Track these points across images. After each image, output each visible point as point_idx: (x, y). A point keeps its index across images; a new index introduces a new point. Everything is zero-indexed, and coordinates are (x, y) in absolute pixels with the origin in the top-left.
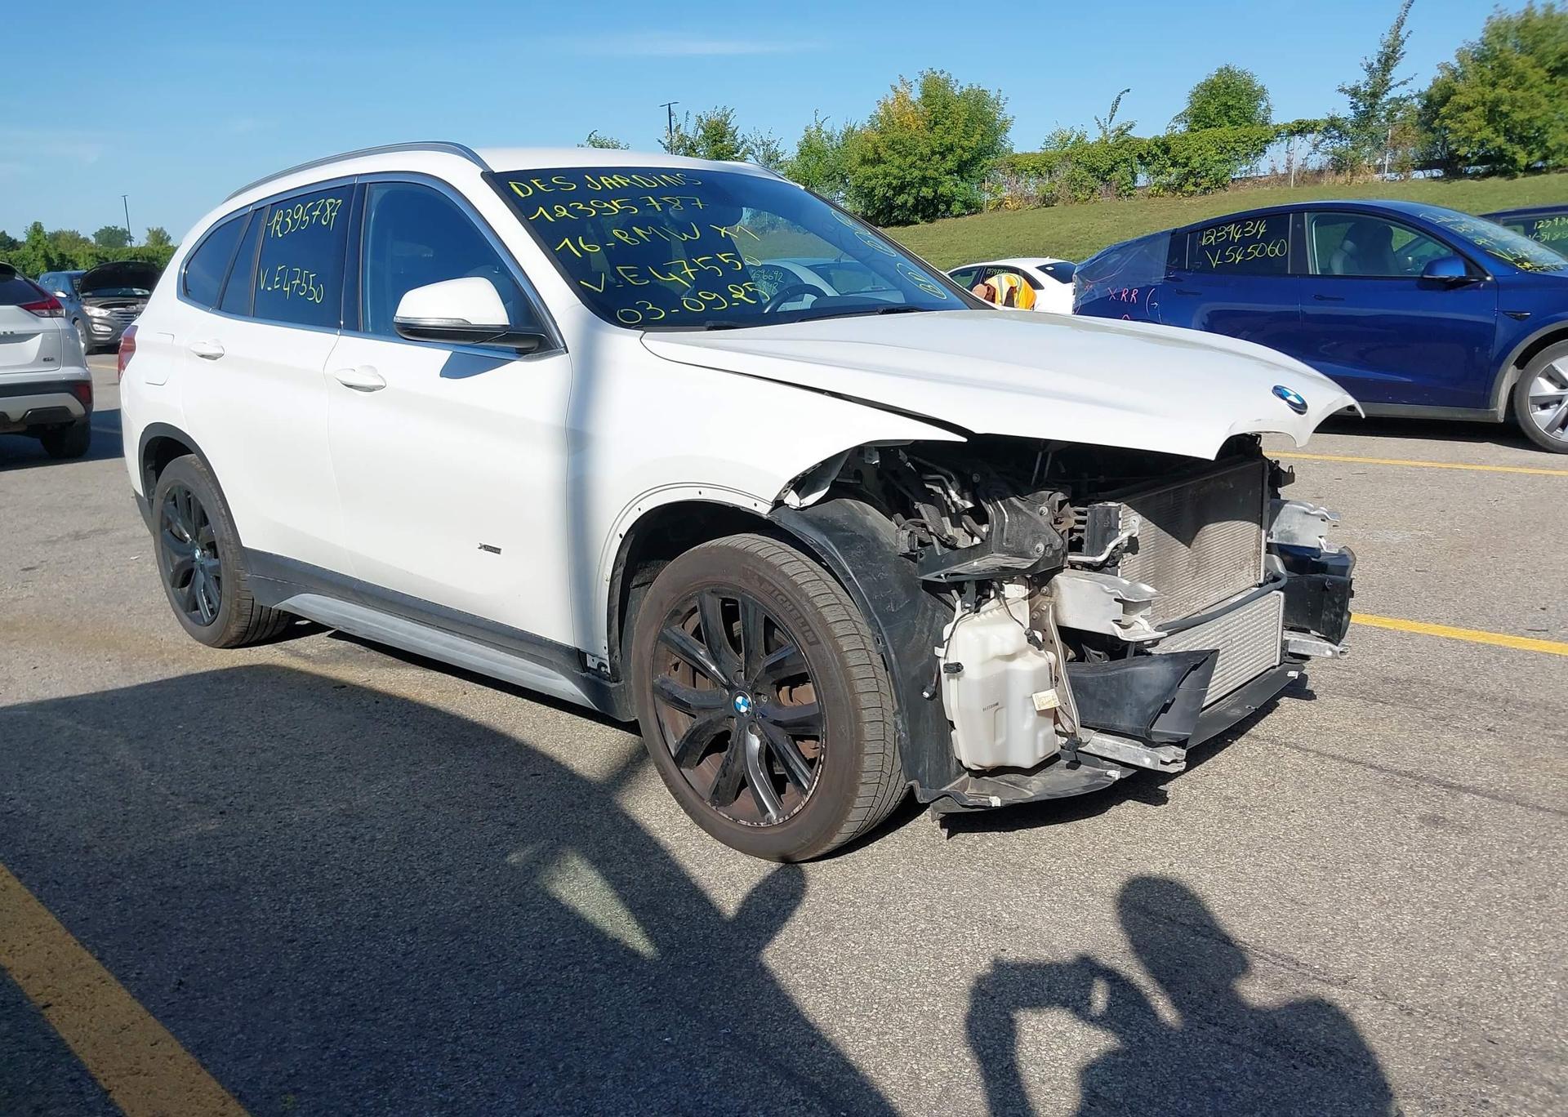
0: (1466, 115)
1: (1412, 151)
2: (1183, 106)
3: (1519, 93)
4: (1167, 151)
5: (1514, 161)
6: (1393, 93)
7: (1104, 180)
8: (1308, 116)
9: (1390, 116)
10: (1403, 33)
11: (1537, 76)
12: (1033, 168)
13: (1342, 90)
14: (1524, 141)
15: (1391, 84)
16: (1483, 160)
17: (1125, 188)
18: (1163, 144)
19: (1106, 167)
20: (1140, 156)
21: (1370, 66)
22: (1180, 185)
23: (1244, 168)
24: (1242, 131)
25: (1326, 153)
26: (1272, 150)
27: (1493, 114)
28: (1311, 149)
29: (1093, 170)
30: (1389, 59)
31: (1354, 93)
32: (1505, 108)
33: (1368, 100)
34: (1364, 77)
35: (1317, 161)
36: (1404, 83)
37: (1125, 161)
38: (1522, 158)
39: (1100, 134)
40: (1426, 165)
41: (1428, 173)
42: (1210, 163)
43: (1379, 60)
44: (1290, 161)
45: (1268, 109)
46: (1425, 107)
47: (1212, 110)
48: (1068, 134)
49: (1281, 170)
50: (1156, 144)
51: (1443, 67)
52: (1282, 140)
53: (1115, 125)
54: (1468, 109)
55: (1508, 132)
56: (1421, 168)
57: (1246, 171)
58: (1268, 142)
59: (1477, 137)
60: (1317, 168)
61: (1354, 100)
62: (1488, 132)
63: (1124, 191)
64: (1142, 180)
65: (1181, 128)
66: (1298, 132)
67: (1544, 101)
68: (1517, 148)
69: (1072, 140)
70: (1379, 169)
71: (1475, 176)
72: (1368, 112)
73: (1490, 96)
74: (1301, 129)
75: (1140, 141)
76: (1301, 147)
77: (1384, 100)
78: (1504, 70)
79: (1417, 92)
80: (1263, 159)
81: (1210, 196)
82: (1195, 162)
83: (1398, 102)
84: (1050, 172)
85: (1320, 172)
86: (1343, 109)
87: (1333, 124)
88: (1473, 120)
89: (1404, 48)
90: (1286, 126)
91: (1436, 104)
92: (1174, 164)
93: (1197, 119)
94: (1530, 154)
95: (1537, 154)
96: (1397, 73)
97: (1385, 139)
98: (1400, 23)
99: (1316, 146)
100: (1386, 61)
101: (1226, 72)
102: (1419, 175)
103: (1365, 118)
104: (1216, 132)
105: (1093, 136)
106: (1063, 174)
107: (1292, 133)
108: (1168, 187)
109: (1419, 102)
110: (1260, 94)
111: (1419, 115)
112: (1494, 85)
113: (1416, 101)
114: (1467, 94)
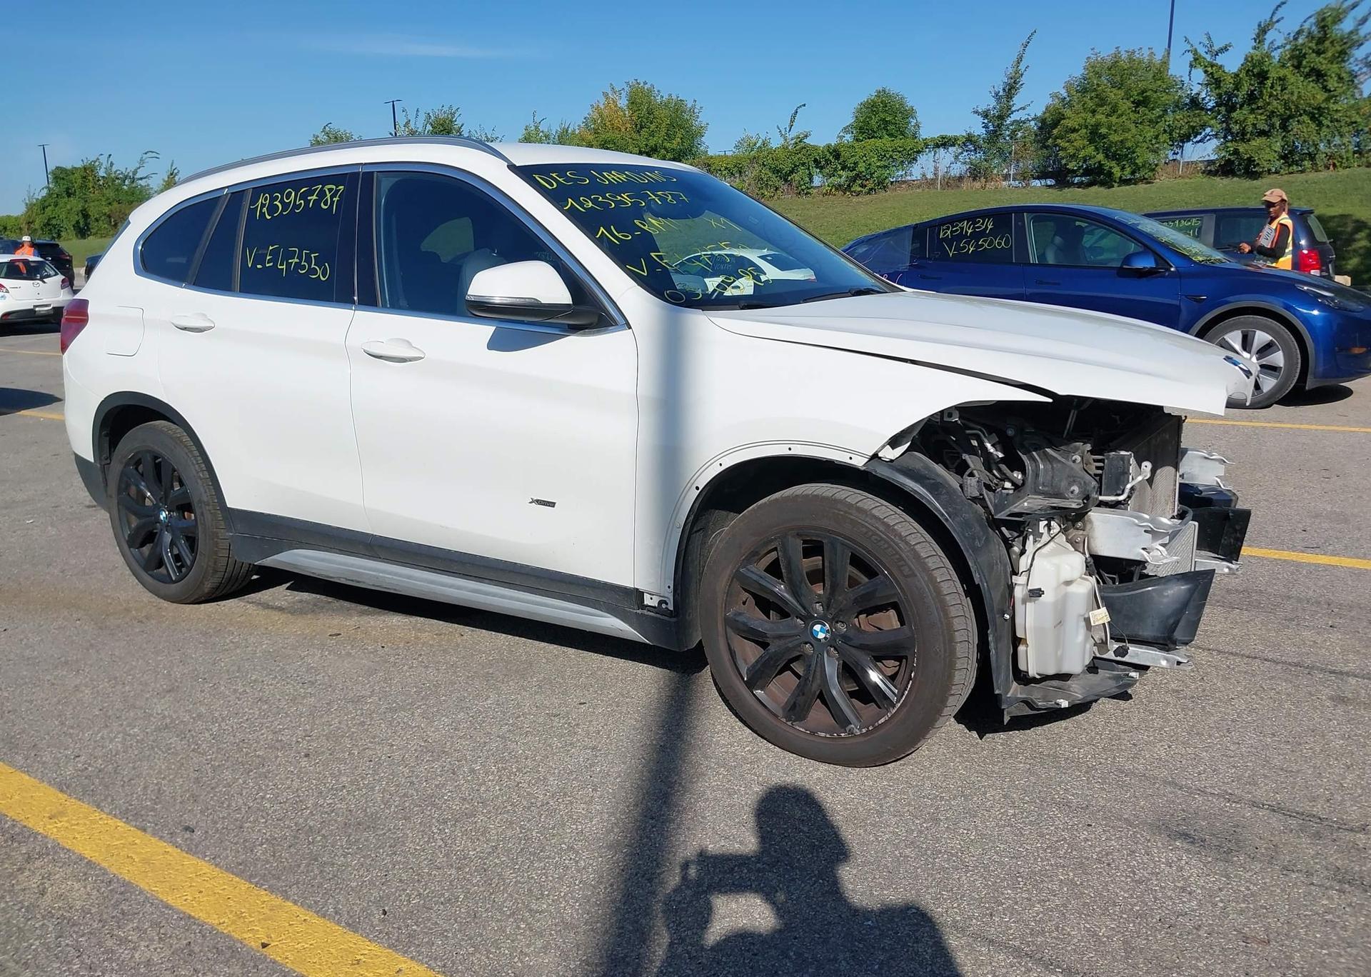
0: (1074, 136)
1: (1030, 164)
2: (850, 120)
3: (1113, 119)
4: (837, 156)
5: (1110, 174)
6: (1014, 117)
7: (786, 180)
8: (950, 133)
9: (1013, 135)
10: (1022, 67)
11: (1126, 106)
12: (726, 168)
13: (976, 112)
14: (1116, 157)
15: (1013, 109)
16: (1087, 172)
17: (803, 187)
18: (834, 151)
19: (787, 170)
20: (815, 160)
21: (997, 94)
22: (849, 186)
23: (900, 173)
24: (898, 142)
25: (965, 163)
26: (922, 159)
27: (1095, 135)
28: (953, 159)
29: (776, 171)
30: (1011, 89)
31: (985, 115)
32: (1103, 131)
33: (997, 120)
34: (993, 103)
35: (958, 169)
36: (1024, 108)
37: (803, 164)
38: (1117, 171)
39: (782, 141)
40: (1043, 175)
41: (1043, 182)
42: (873, 168)
43: (1004, 90)
44: (936, 169)
45: (917, 125)
46: (1040, 128)
47: (874, 123)
48: (754, 140)
49: (930, 176)
50: (828, 151)
51: (1054, 96)
52: (930, 151)
53: (793, 134)
54: (1074, 130)
55: (1105, 150)
56: (1038, 178)
57: (902, 176)
58: (919, 152)
59: (1082, 154)
60: (958, 175)
61: (986, 121)
62: (1090, 150)
63: (803, 190)
64: (817, 180)
65: (848, 138)
66: (942, 145)
67: (1132, 126)
68: (1113, 164)
69: (757, 146)
70: (1006, 177)
71: (1080, 185)
72: (996, 131)
73: (1092, 121)
74: (945, 143)
75: (815, 148)
76: (945, 158)
77: (1008, 122)
78: (1102, 101)
79: (1033, 116)
80: (915, 166)
81: (873, 196)
82: (862, 167)
83: (1019, 124)
84: (740, 172)
85: (961, 178)
86: (978, 128)
87: (970, 139)
88: (1079, 140)
89: (1023, 80)
90: (933, 139)
91: (1049, 126)
92: (843, 169)
93: (861, 130)
94: (1123, 169)
95: (1128, 170)
96: (1018, 101)
97: (1010, 153)
98: (1020, 60)
99: (956, 157)
100: (1009, 90)
101: (882, 93)
102: (1037, 183)
103: (994, 136)
104: (878, 143)
105: (776, 142)
106: (751, 174)
107: (937, 146)
108: (838, 187)
109: (1036, 124)
110: (909, 114)
111: (1036, 135)
112: (1094, 112)
113: (1033, 123)
114: (1074, 119)
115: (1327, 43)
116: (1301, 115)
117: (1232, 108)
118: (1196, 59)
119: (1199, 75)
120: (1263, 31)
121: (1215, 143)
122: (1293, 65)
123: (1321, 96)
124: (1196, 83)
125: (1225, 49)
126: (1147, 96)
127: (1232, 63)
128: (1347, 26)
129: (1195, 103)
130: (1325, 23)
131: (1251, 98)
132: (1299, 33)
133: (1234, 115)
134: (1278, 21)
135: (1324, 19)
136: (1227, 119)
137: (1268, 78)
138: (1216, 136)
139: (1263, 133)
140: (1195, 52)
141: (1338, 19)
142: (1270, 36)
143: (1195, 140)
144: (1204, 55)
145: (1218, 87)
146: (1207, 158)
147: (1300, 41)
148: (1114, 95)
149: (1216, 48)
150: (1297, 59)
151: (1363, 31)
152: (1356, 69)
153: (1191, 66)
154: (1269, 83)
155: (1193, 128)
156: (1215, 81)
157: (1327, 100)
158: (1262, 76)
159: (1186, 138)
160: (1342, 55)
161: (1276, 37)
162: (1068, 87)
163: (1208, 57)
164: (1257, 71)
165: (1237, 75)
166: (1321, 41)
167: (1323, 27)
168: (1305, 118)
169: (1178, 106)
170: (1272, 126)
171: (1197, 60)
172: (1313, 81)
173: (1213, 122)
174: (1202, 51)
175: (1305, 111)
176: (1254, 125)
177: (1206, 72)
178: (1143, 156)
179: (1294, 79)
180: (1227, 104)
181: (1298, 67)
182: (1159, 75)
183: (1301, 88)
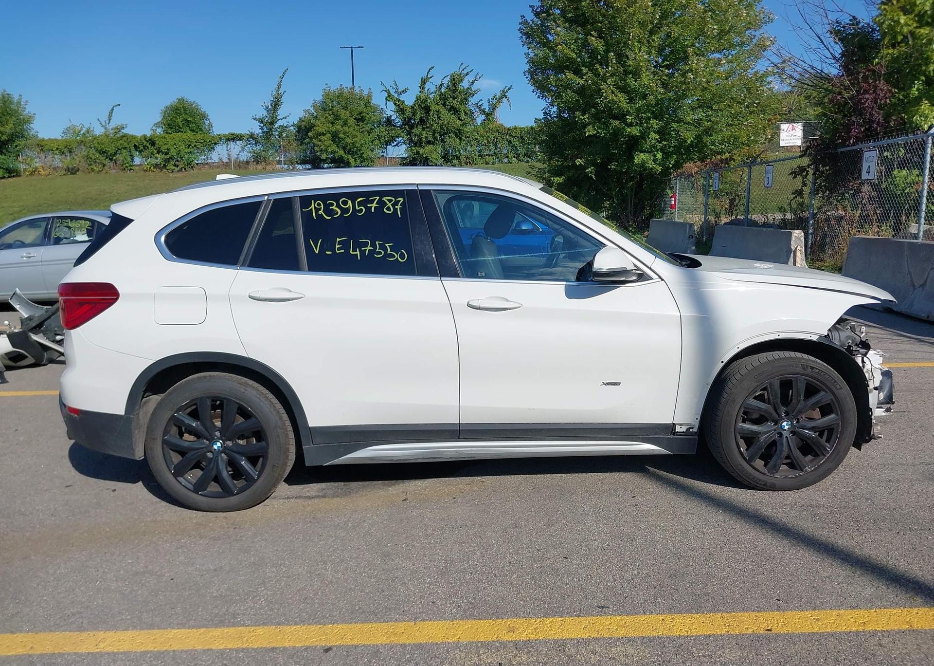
0: (322, 138)
1: (293, 155)
2: (159, 119)
3: (346, 128)
4: (153, 144)
5: (348, 162)
6: (280, 123)
7: (111, 160)
8: (237, 132)
9: (280, 135)
10: (281, 91)
11: (351, 121)
12: (57, 149)
13: (255, 119)
14: (350, 152)
15: (278, 118)
16: (332, 161)
17: (127, 165)
18: (150, 140)
19: (112, 152)
20: (135, 146)
21: (267, 107)
22: (164, 165)
23: (203, 157)
24: (199, 136)
25: (250, 152)
26: (218, 148)
28: (241, 149)
29: (102, 152)
30: (276, 104)
31: (261, 121)
32: (341, 135)
33: (269, 123)
34: (265, 113)
35: (245, 156)
36: (285, 118)
37: (125, 148)
38: (352, 161)
39: (103, 130)
40: (303, 162)
41: (304, 167)
42: (182, 154)
43: (271, 105)
44: (229, 155)
45: (210, 125)
46: (298, 132)
47: (179, 120)
48: (79, 128)
49: (225, 160)
50: (145, 140)
51: (306, 111)
52: (223, 143)
53: (113, 125)
54: (324, 134)
55: (344, 148)
56: (301, 164)
57: (204, 159)
58: (215, 144)
59: (330, 150)
60: (245, 160)
61: (262, 125)
62: (334, 147)
63: (127, 167)
64: (137, 160)
65: (159, 131)
66: (231, 139)
67: (358, 134)
68: (349, 156)
69: (82, 133)
70: (279, 162)
72: (269, 132)
73: (334, 129)
74: (234, 138)
75: (134, 137)
76: (235, 148)
77: (276, 126)
78: (337, 117)
79: (292, 124)
80: (214, 153)
81: (184, 173)
82: (173, 152)
83: (283, 128)
84: (70, 152)
85: (247, 162)
86: (256, 129)
87: (252, 136)
88: (327, 140)
89: (283, 99)
90: (225, 135)
91: (304, 130)
92: (158, 153)
93: (170, 126)
94: (355, 160)
95: (358, 161)
96: (281, 112)
97: (280, 147)
98: (279, 86)
99: (243, 149)
100: (275, 105)
101: (181, 101)
102: (300, 167)
103: (268, 135)
104: (184, 136)
105: (99, 131)
106: (84, 151)
107: (228, 140)
108: (156, 166)
109: (294, 129)
110: (204, 116)
111: (296, 136)
112: (332, 123)
113: (292, 128)
114: (321, 127)
115: (457, 93)
116: (450, 133)
117: (412, 127)
118: (389, 96)
119: (391, 106)
120: (424, 82)
121: (404, 147)
122: (442, 104)
123: (459, 123)
124: (390, 110)
125: (405, 91)
126: (363, 116)
127: (409, 100)
128: (465, 84)
129: (389, 121)
130: (455, 81)
131: (422, 121)
132: (441, 85)
133: (413, 131)
134: (431, 77)
135: (454, 79)
136: (409, 133)
137: (430, 110)
138: (404, 143)
139: (429, 142)
140: (388, 91)
141: (461, 81)
142: (427, 86)
143: (393, 145)
144: (393, 93)
145: (403, 114)
146: (401, 156)
147: (443, 90)
148: (344, 114)
149: (400, 90)
150: (443, 99)
151: (474, 88)
152: (473, 109)
153: (386, 99)
154: (431, 113)
155: (392, 137)
156: (401, 110)
157: (462, 125)
158: (427, 109)
159: (388, 143)
160: (465, 101)
161: (430, 87)
162: (315, 106)
163: (396, 95)
164: (423, 106)
165: (412, 108)
166: (454, 91)
167: (454, 84)
168: (452, 135)
169: (380, 123)
170: (435, 138)
171: (389, 97)
172: (452, 114)
173: (402, 134)
174: (392, 92)
175: (452, 130)
176: (426, 138)
177: (395, 104)
178: (368, 154)
179: (444, 112)
180: (408, 124)
181: (444, 105)
182: (368, 103)
183: (448, 117)
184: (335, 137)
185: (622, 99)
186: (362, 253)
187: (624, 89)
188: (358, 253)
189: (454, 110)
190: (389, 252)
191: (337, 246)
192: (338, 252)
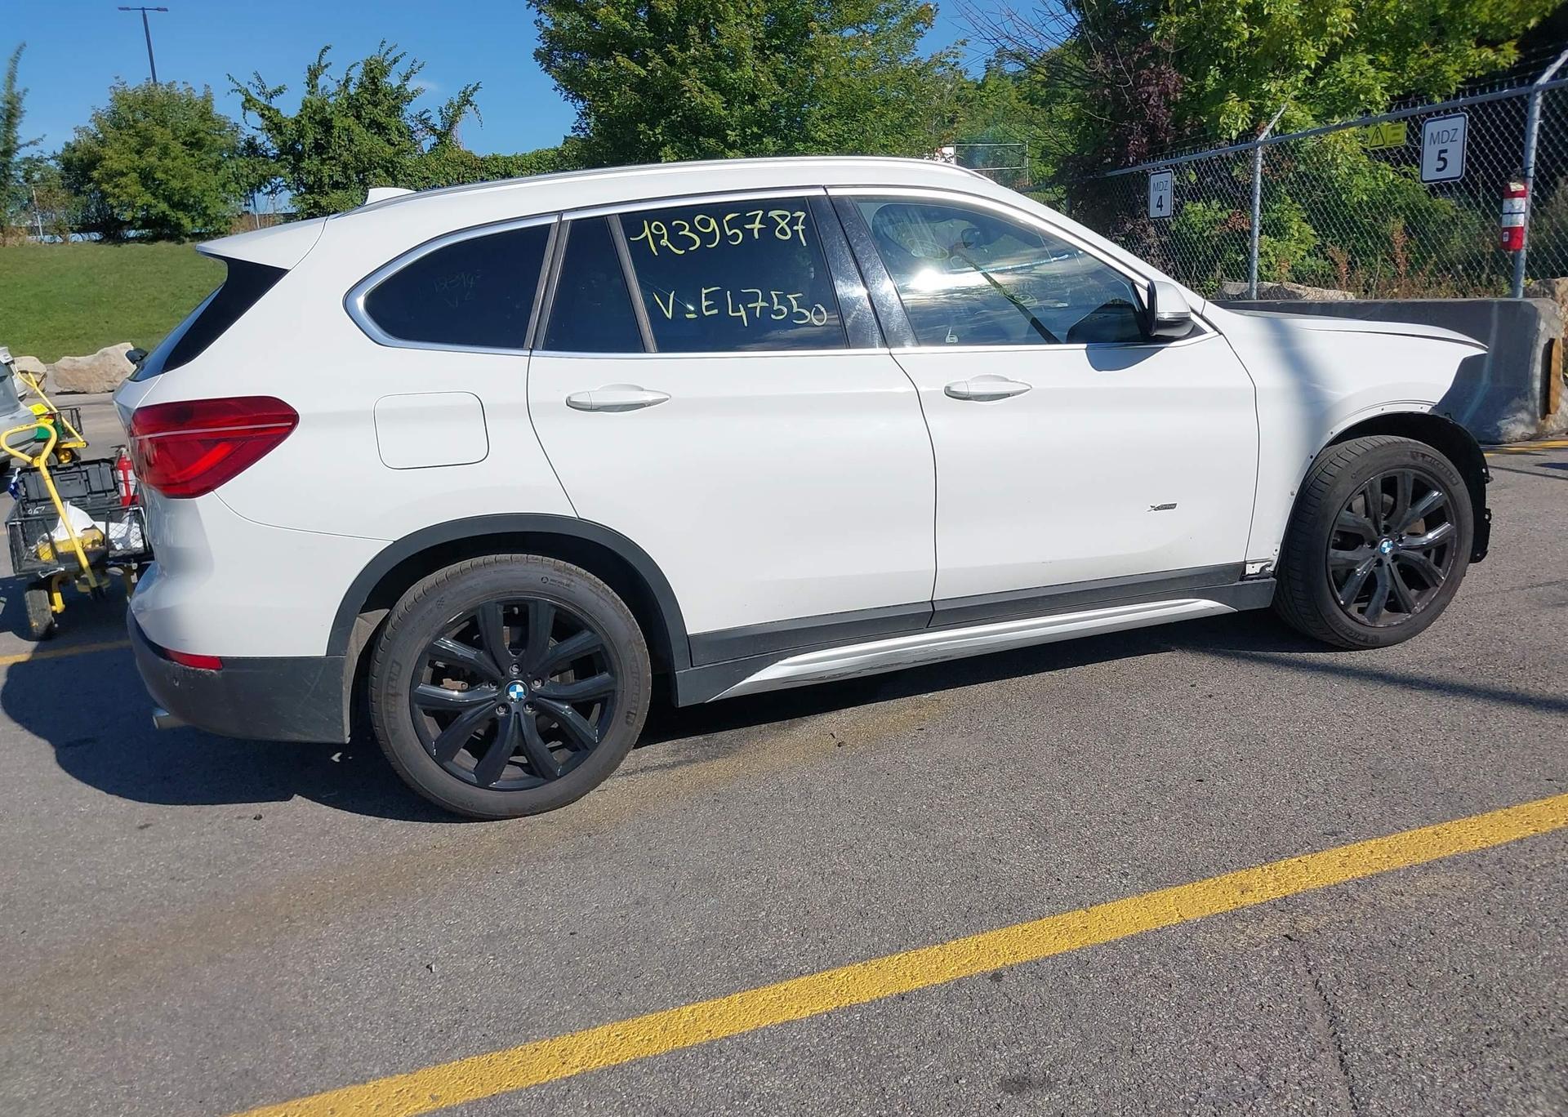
0: (123, 180)
1: (63, 213)
3: (168, 162)
5: (179, 226)
6: (24, 153)
9: (28, 177)
10: (18, 88)
11: (177, 148)
14: (180, 206)
15: (19, 142)
16: (147, 223)
30: (10, 115)
32: (159, 175)
36: (34, 143)
38: (186, 224)
40: (85, 228)
41: (86, 236)
46: (67, 169)
51: (79, 130)
54: (123, 174)
55: (168, 199)
56: (79, 231)
59: (139, 203)
62: (148, 198)
67: (193, 172)
68: (180, 214)
70: (32, 230)
71: (138, 239)
73: (141, 163)
77: (17, 159)
78: (147, 142)
79: (51, 154)
83: (34, 163)
88: (133, 187)
89: (25, 104)
91: (80, 167)
94: (193, 221)
95: (200, 222)
96: (24, 131)
97: (30, 200)
98: (12, 78)
100: (8, 117)
102: (77, 237)
109: (58, 164)
111: (63, 179)
112: (139, 152)
113: (52, 163)
114: (115, 159)
115: (380, 96)
116: (375, 168)
117: (299, 157)
118: (248, 101)
119: (254, 119)
120: (314, 74)
121: (287, 195)
122: (353, 115)
123: (389, 151)
124: (251, 126)
125: (279, 91)
126: (199, 139)
127: (289, 107)
128: (393, 80)
129: (252, 148)
130: (373, 75)
131: (319, 148)
132: (348, 80)
133: (303, 165)
134: (326, 66)
135: (372, 71)
136: (295, 169)
137: (332, 127)
138: (288, 187)
139: (336, 186)
140: (246, 93)
141: (385, 73)
142: (322, 81)
143: (265, 191)
144: (255, 96)
145: (281, 133)
146: (284, 212)
147: (352, 90)
148: (160, 135)
149: (269, 89)
150: (355, 106)
151: (411, 86)
152: (412, 124)
153: (245, 108)
154: (335, 132)
155: (264, 177)
156: (275, 126)
157: (397, 154)
158: (327, 125)
159: (255, 187)
160: (394, 110)
161: (328, 82)
162: (97, 118)
163: (262, 100)
164: (318, 118)
165: (297, 122)
166: (375, 92)
167: (374, 78)
168: (379, 171)
169: (234, 151)
170: (348, 177)
171: (249, 103)
172: (375, 133)
173: (283, 172)
174: (254, 93)
175: (378, 163)
176: (331, 177)
177: (262, 116)
178: (217, 209)
179: (358, 129)
180: (291, 153)
181: (358, 117)
182: (205, 115)
183: (367, 141)
184: (146, 177)
185: (715, 102)
186: (750, 313)
187: (716, 85)
188: (743, 313)
189: (379, 128)
190: (795, 309)
191: (705, 304)
192: (707, 314)
